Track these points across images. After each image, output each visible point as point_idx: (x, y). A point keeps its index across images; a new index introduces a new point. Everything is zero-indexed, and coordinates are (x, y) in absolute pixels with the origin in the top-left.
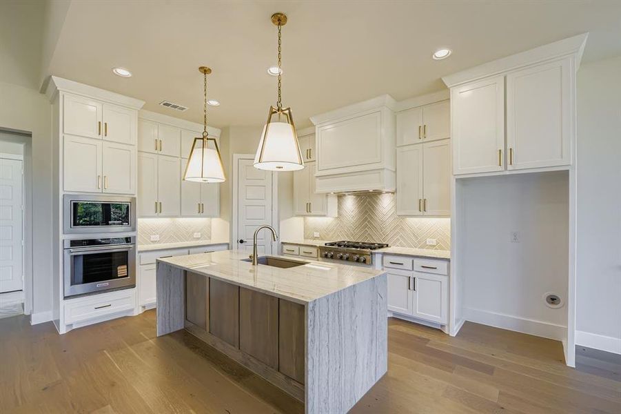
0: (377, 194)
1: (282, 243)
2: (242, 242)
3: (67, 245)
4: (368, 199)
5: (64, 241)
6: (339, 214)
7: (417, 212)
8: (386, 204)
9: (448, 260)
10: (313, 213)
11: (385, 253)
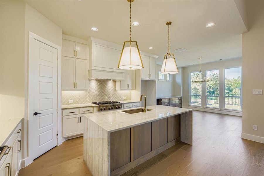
0: (107, 80)
1: (63, 109)
2: (36, 114)
4: (102, 82)
8: (110, 85)
9: (140, 102)
11: (125, 103)
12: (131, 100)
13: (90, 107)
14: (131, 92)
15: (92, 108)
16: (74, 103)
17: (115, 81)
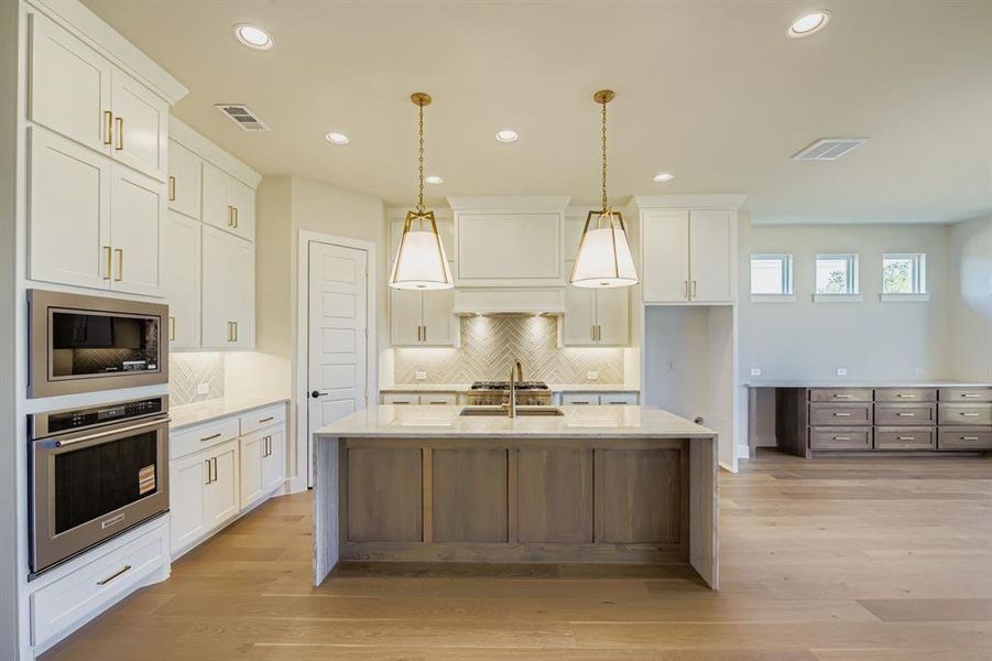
0: (525, 315)
1: (382, 392)
2: (315, 395)
3: (41, 428)
4: (509, 323)
5: (29, 418)
6: (464, 344)
7: (590, 341)
8: (536, 330)
9: (638, 393)
10: (428, 341)
11: (565, 392)
12: (622, 382)
13: (447, 392)
14: (623, 356)
15: (453, 397)
16: (429, 380)
17: (553, 318)
